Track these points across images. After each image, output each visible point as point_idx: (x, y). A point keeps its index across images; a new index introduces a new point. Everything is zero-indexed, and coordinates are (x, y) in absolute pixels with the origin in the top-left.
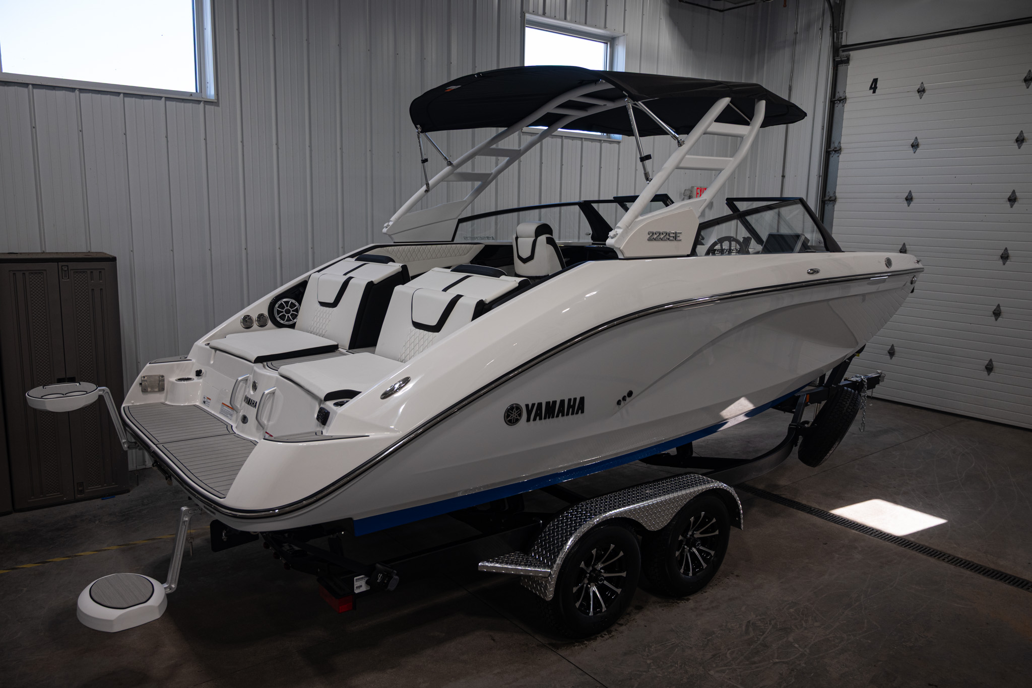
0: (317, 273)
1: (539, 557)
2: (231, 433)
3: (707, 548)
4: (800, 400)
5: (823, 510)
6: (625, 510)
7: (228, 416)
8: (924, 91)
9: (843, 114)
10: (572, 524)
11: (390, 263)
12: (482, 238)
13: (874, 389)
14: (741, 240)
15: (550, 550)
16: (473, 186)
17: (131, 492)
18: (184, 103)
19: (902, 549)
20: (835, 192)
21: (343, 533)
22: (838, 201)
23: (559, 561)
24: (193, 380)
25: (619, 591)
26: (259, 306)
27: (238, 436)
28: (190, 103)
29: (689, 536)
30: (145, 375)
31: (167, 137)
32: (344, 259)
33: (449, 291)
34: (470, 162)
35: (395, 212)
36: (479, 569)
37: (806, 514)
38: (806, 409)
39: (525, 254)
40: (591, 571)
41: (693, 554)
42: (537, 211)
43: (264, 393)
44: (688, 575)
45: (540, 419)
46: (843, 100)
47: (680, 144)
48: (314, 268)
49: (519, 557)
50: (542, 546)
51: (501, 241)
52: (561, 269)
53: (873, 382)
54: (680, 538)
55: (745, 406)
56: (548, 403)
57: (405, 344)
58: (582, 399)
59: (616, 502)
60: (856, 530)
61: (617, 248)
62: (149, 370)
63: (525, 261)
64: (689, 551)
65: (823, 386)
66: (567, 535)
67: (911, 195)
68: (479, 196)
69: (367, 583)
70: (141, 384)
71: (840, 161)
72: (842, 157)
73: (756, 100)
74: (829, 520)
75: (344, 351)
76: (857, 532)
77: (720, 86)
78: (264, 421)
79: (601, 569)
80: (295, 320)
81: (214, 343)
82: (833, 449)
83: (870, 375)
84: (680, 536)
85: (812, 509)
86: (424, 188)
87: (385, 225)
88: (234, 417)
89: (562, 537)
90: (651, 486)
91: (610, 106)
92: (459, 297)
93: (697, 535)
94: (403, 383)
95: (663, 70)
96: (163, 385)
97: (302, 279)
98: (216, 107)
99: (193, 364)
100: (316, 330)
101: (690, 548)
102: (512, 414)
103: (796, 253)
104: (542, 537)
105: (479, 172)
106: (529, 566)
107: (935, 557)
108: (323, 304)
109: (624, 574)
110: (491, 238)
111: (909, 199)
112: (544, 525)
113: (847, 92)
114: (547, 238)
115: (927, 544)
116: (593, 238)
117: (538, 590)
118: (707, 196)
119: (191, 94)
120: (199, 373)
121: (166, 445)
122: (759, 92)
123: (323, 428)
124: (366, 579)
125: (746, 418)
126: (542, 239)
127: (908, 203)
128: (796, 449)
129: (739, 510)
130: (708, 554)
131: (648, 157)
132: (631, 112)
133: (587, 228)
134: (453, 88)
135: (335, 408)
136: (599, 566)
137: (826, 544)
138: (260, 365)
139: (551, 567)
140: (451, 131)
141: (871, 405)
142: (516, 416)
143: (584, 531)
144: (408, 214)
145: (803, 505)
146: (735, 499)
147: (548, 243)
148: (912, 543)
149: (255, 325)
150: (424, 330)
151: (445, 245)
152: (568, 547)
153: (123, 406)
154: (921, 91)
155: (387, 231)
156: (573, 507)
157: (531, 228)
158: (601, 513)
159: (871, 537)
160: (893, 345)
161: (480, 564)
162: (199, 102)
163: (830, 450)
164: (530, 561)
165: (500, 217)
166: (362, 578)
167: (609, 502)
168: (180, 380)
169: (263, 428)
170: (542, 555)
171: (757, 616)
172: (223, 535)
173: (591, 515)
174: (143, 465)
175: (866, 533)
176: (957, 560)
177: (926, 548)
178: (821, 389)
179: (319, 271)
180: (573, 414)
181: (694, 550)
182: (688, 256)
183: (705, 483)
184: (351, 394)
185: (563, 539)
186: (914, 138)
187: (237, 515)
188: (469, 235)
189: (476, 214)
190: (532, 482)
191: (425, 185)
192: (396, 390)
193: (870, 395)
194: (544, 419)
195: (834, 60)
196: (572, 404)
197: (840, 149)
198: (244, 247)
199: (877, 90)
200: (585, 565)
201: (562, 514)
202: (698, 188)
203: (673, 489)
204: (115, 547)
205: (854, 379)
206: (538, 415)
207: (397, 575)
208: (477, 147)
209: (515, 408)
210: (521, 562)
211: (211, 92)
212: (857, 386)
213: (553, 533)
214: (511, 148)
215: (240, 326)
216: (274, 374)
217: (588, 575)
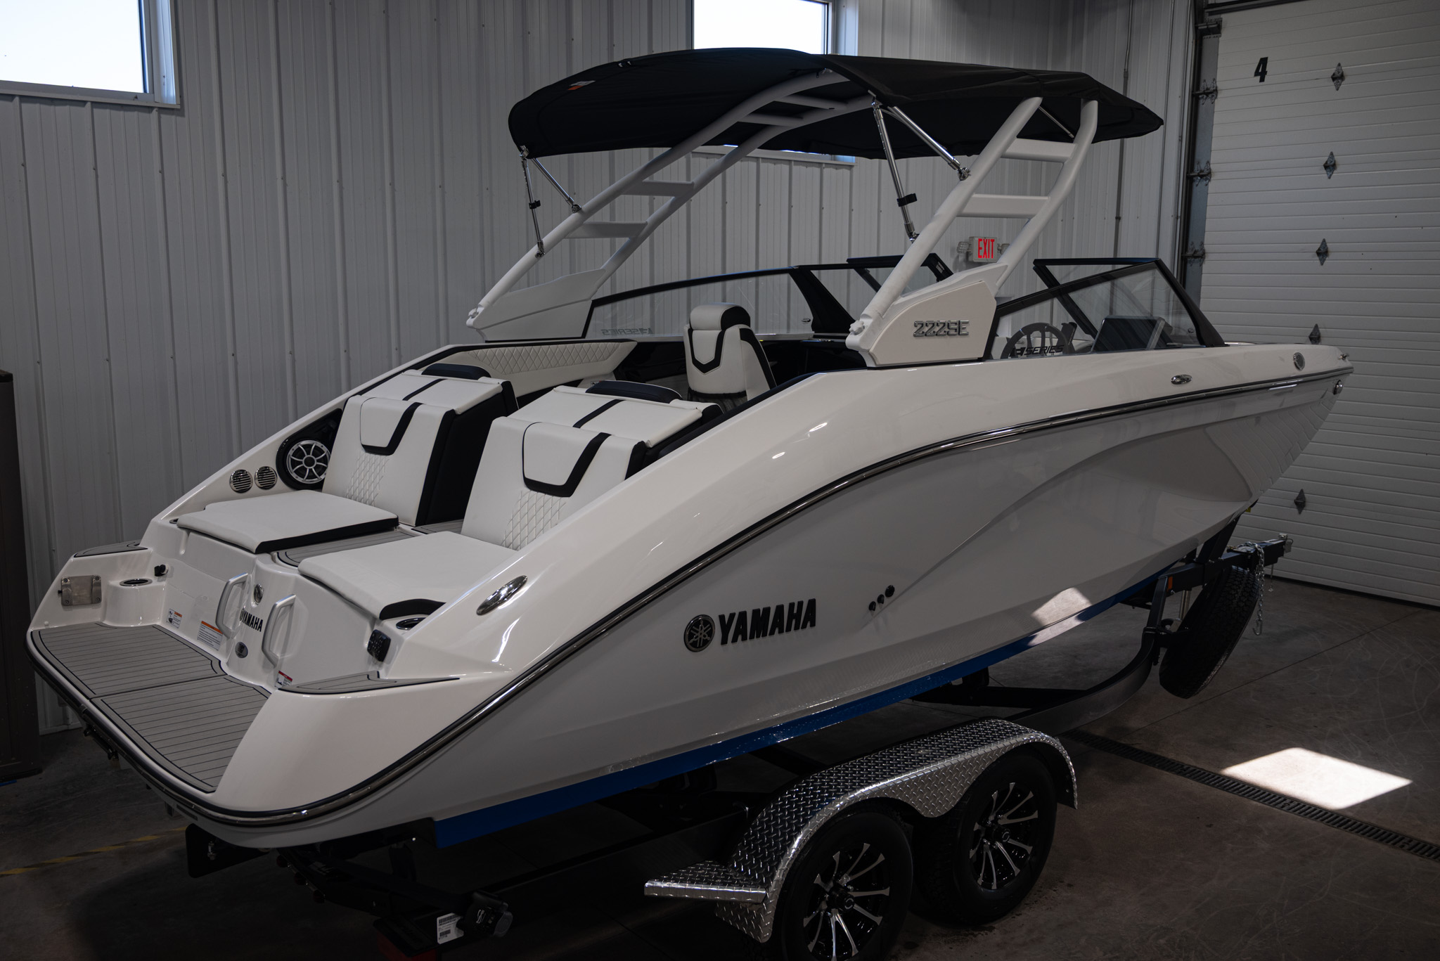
0: (358, 396)
1: (746, 870)
2: (219, 674)
3: (1019, 841)
4: (1158, 588)
5: (1202, 769)
6: (886, 785)
7: (213, 643)
8: (1342, 77)
9: (1213, 116)
10: (800, 812)
11: (483, 379)
12: (632, 331)
13: (1275, 565)
14: (1060, 328)
15: (764, 858)
16: (613, 246)
17: (44, 772)
18: (125, 110)
19: (1334, 830)
20: (1202, 244)
21: (414, 839)
22: (1209, 257)
23: (779, 875)
24: (151, 582)
25: (878, 920)
26: (261, 454)
27: (232, 680)
28: (134, 111)
29: (990, 823)
30: (66, 576)
31: (95, 169)
32: (404, 371)
33: (585, 426)
34: (607, 207)
35: (484, 294)
36: (646, 893)
37: (1175, 777)
38: (1168, 599)
39: (706, 356)
40: (832, 889)
41: (997, 853)
42: (719, 285)
43: (275, 606)
44: (991, 889)
45: (744, 639)
46: (1213, 93)
47: (963, 176)
48: (350, 389)
49: (712, 870)
50: (749, 850)
51: (662, 335)
52: (769, 389)
53: (1275, 553)
54: (977, 827)
55: (1073, 603)
56: (756, 612)
57: (513, 517)
58: (812, 603)
59: (870, 773)
60: (1258, 801)
61: (864, 351)
62: (74, 567)
63: (705, 368)
64: (991, 847)
65: (1194, 562)
66: (791, 831)
67: (1326, 246)
68: (624, 264)
69: (459, 926)
70: (60, 592)
71: (1209, 192)
72: (1213, 185)
73: (1082, 100)
74: (1213, 785)
75: (408, 529)
76: (1259, 804)
77: (1024, 77)
78: (277, 652)
79: (848, 884)
80: (322, 477)
81: (186, 519)
82: (1216, 668)
83: (1268, 542)
84: (977, 824)
85: (1185, 767)
86: (535, 249)
87: (471, 313)
88: (224, 646)
89: (784, 834)
90: (926, 742)
91: (840, 109)
92: (603, 437)
93: (1004, 820)
94: (514, 587)
95: (920, 52)
96: (99, 592)
97: (334, 406)
98: (179, 118)
99: (150, 555)
100: (359, 493)
101: (993, 843)
102: (697, 632)
103: (1151, 349)
104: (749, 836)
105: (622, 222)
106: (730, 885)
107: (1388, 842)
108: (369, 449)
109: (886, 892)
110: (647, 331)
111: (1323, 253)
112: (753, 815)
113: (1218, 79)
114: (741, 330)
115: (1373, 821)
116: (814, 327)
117: (745, 925)
118: (1008, 260)
119: (136, 96)
120: (160, 571)
121: (107, 700)
122: (1085, 87)
123: (380, 666)
124: (457, 919)
125: (1078, 623)
126: (734, 331)
127: (1320, 260)
128: (1156, 669)
129: (1071, 777)
130: (1022, 851)
131: (912, 198)
132: (882, 124)
133: (802, 310)
134: (582, 85)
135: (399, 632)
136: (845, 880)
137: (1210, 826)
138: (266, 557)
139: (766, 886)
140: (575, 154)
141: (1271, 590)
142: (705, 636)
143: (819, 824)
144: (509, 294)
145: (1169, 761)
146: (1064, 759)
147: (742, 338)
148: (1349, 821)
149: (255, 487)
150: (545, 493)
151: (571, 345)
152: (794, 850)
153: (30, 630)
154: (1338, 78)
155: (474, 322)
156: (800, 782)
157: (714, 314)
158: (846, 792)
159: (1283, 812)
160: (1302, 491)
161: (647, 884)
162: (149, 109)
163: (1212, 670)
164: (731, 876)
165: (659, 296)
166: (451, 918)
167: (859, 773)
168: (129, 583)
169: (275, 666)
170: (751, 866)
171: (1105, 954)
172: (210, 850)
173: (830, 795)
174: (64, 724)
175: (1274, 806)
176: (1423, 847)
177: (1373, 828)
178: (1191, 566)
179: (361, 393)
180: (797, 628)
181: (999, 845)
182: (979, 360)
183: (1015, 735)
184: (428, 607)
185: (785, 838)
186: (1329, 154)
187: (235, 821)
188: (608, 327)
189: (618, 291)
190: (729, 745)
191: (537, 245)
192: (503, 599)
193: (1270, 574)
194: (750, 638)
195: (1196, 28)
196: (795, 611)
197: (1210, 173)
198: (230, 352)
199: (1267, 77)
200: (822, 880)
201: (781, 796)
202: (980, 240)
203: (962, 747)
204: (19, 871)
205: (1243, 549)
206: (741, 633)
207: (508, 910)
208: (618, 182)
209: (702, 622)
210: (716, 878)
211: (170, 91)
212: (1249, 560)
213: (769, 827)
214: (674, 180)
215: (228, 489)
216: (291, 573)
217: (828, 896)
